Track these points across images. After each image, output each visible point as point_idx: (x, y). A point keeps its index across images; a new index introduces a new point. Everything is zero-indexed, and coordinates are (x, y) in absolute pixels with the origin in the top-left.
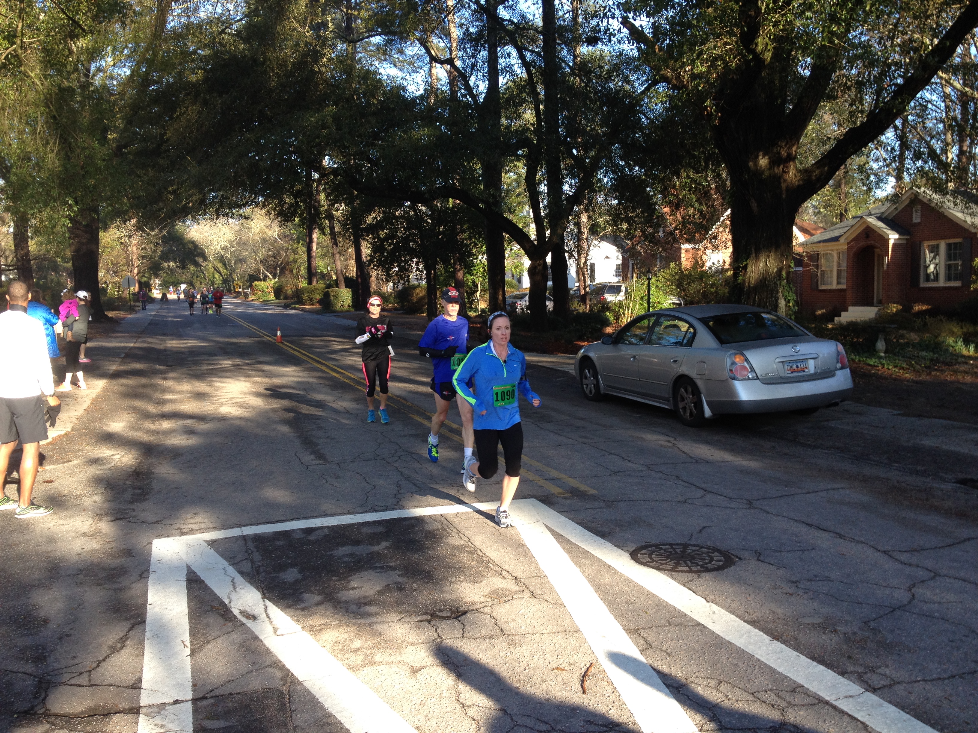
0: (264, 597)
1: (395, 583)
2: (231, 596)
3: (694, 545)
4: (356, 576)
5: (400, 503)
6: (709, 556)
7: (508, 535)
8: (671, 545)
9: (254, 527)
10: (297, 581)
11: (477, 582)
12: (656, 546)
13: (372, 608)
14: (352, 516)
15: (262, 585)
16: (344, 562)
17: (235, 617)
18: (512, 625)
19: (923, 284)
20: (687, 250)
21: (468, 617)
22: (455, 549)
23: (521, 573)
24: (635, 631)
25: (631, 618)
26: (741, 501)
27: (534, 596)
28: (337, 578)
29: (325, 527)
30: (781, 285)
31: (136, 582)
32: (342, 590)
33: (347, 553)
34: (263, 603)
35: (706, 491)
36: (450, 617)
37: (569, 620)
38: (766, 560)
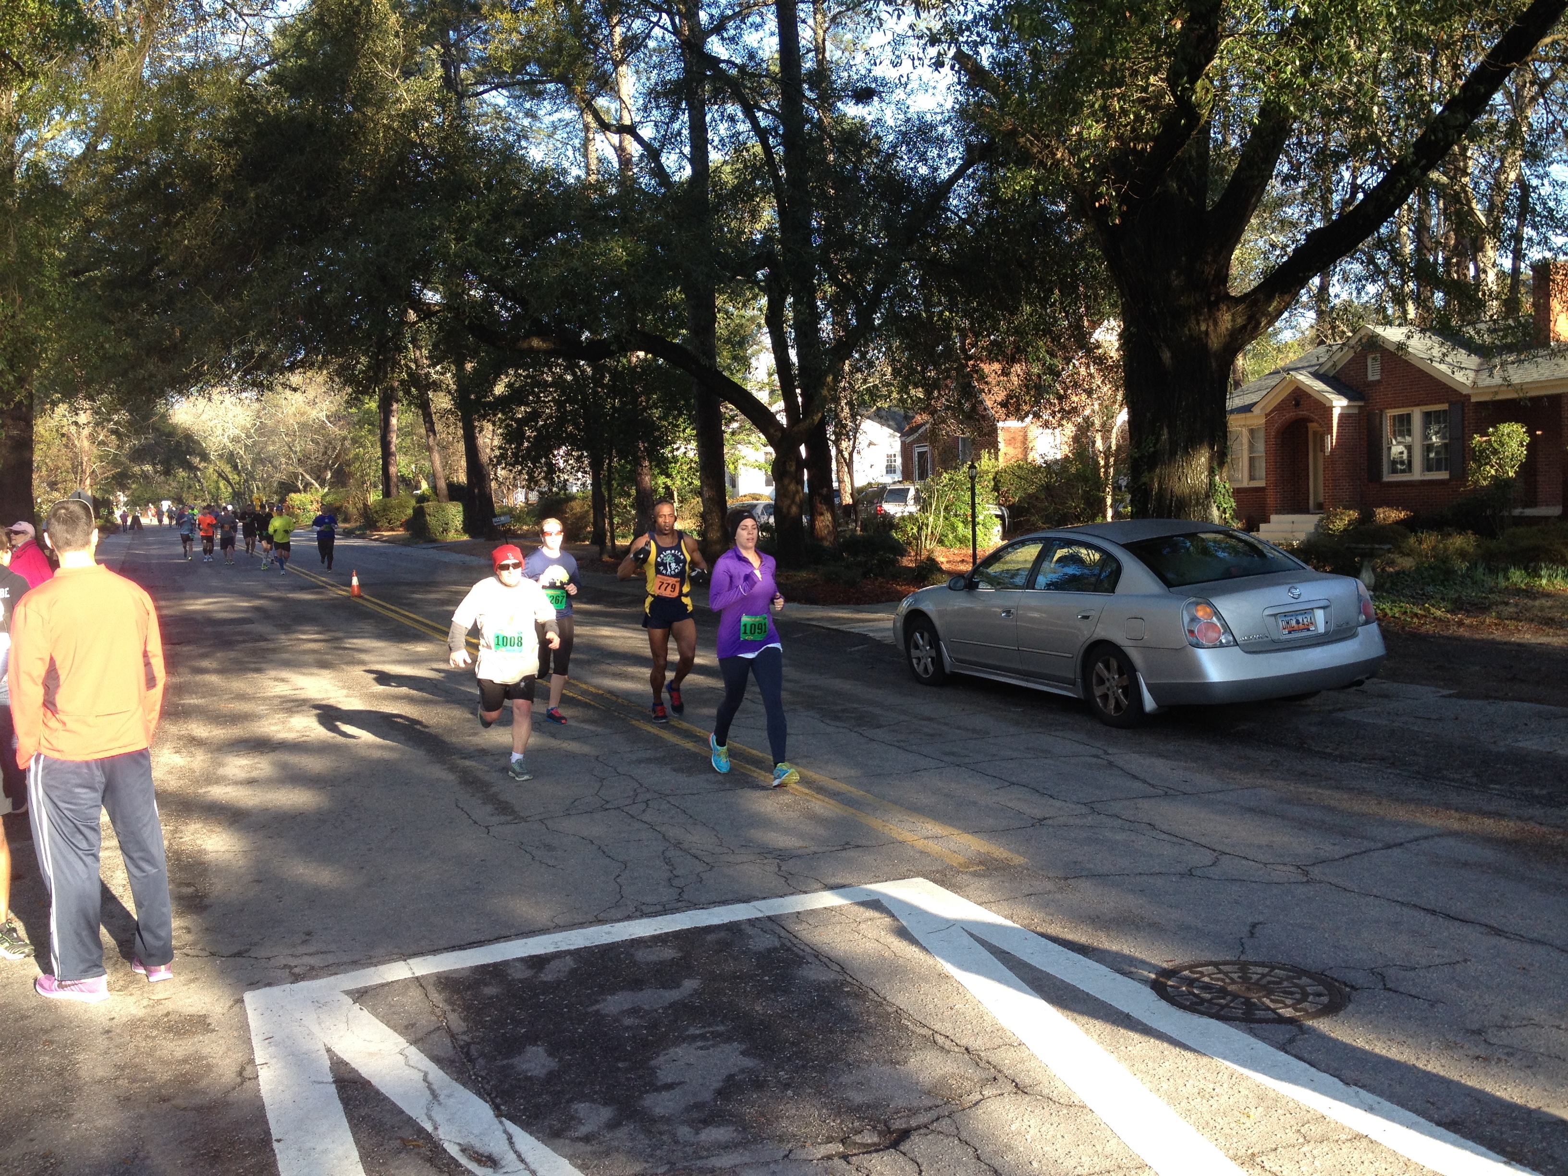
0: (499, 1114)
1: (742, 1071)
2: (433, 1114)
3: (1256, 964)
4: (661, 1059)
5: (685, 897)
6: (1296, 986)
7: (909, 956)
8: (1216, 964)
9: (430, 958)
10: (552, 1077)
11: (898, 1063)
13: (722, 1130)
14: (606, 928)
15: (487, 1087)
16: (628, 1027)
17: (458, 1165)
18: (1009, 1157)
19: (1387, 478)
20: (1007, 430)
21: (917, 1144)
22: (824, 990)
23: (973, 1039)
24: (1251, 1160)
25: (1228, 1131)
26: (1285, 868)
27: (1020, 1089)
28: (626, 1064)
29: (565, 952)
30: (1212, 484)
31: (234, 1089)
32: (647, 1092)
33: (626, 1007)
34: (501, 1128)
35: (1214, 850)
36: (879, 1144)
37: (1113, 1142)
38: (1402, 989)
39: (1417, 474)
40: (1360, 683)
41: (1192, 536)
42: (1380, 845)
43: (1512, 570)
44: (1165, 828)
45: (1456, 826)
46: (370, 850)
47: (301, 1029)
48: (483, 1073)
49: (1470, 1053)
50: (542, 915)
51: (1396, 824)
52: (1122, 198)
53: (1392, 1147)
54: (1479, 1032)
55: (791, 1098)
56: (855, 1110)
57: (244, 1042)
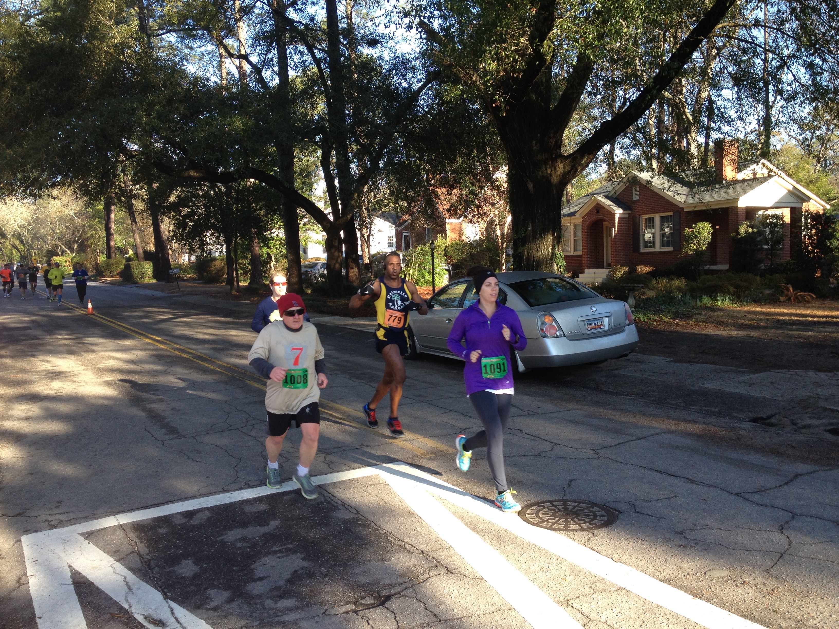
0: (166, 597)
1: (302, 568)
2: (129, 599)
3: (571, 501)
4: (257, 564)
6: (591, 511)
7: (393, 504)
8: (551, 502)
9: (128, 514)
10: (196, 576)
11: (385, 560)
12: (538, 504)
13: (289, 601)
14: (229, 494)
15: (159, 583)
16: (239, 548)
17: (143, 626)
18: (442, 607)
19: (643, 250)
20: (451, 224)
21: (394, 603)
22: (347, 523)
23: (425, 546)
24: (566, 603)
25: (555, 588)
26: (587, 451)
27: (449, 571)
28: (238, 568)
29: (205, 508)
30: (554, 253)
31: (14, 590)
32: (249, 582)
33: (238, 537)
34: (167, 605)
35: (552, 443)
36: (374, 604)
37: (496, 597)
38: (643, 512)
39: (657, 248)
40: (626, 355)
41: (544, 280)
42: (635, 438)
43: (704, 297)
44: (528, 432)
45: (673, 428)
46: (96, 455)
47: (54, 555)
48: (157, 576)
49: (677, 543)
50: (193, 489)
51: (643, 427)
52: (507, 102)
53: (637, 594)
54: (681, 533)
55: (327, 582)
56: (362, 587)
57: (21, 564)
